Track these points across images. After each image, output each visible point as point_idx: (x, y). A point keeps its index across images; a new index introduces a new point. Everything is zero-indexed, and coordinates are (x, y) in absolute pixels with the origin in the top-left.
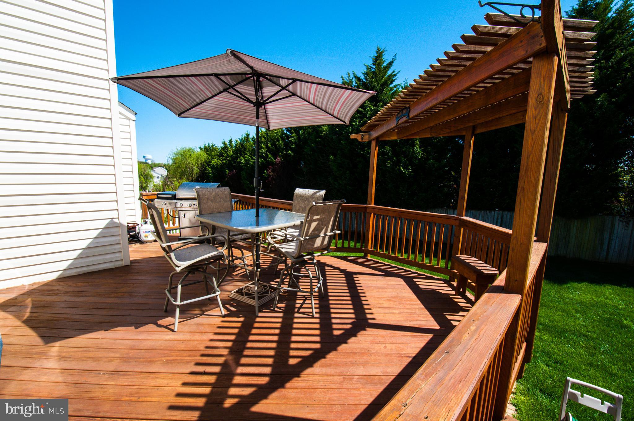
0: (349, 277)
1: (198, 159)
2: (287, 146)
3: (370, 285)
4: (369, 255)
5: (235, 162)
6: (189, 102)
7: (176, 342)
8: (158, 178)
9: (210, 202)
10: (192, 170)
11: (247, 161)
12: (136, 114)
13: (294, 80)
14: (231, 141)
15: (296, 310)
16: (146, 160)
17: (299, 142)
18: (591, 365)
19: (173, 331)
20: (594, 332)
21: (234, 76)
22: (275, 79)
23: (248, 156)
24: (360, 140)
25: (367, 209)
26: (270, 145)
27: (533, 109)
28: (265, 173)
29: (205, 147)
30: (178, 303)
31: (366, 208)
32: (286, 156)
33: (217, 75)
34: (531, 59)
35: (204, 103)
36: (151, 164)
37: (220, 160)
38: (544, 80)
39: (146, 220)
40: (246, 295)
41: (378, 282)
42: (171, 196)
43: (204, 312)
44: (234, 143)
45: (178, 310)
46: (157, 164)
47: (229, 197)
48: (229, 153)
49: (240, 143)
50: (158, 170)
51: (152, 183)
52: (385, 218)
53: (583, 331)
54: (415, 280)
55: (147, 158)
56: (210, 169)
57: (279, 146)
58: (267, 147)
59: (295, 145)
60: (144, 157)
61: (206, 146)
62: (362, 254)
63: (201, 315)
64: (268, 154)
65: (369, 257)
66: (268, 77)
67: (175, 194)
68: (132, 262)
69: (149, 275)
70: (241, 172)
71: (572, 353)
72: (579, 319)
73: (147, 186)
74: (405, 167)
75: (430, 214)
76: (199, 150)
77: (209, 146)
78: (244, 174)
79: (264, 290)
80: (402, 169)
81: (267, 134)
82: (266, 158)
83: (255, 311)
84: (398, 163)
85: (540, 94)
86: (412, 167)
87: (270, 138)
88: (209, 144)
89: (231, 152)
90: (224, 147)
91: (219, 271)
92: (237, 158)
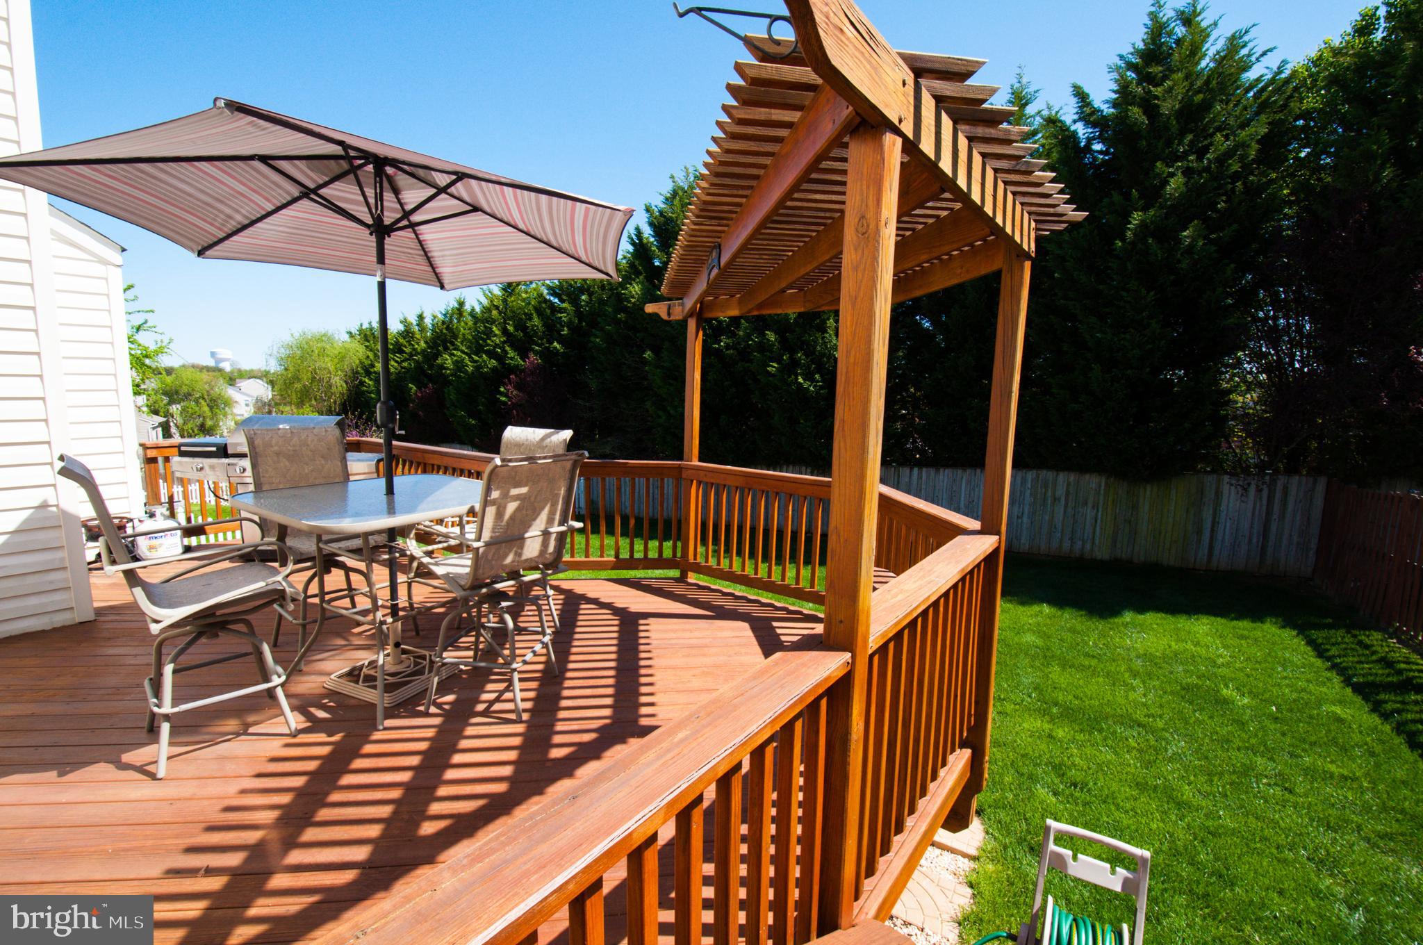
0: (629, 623)
1: (342, 358)
2: (552, 328)
3: (673, 642)
4: (690, 574)
5: (431, 367)
6: (215, 220)
7: (153, 804)
8: (247, 405)
9: (284, 462)
10: (331, 386)
11: (459, 365)
12: (124, 250)
13: (461, 176)
14: (421, 317)
15: (480, 707)
16: (218, 361)
17: (580, 321)
18: (1142, 786)
19: (153, 776)
20: (1161, 717)
21: (316, 162)
22: (421, 172)
23: (463, 352)
24: (664, 316)
25: (683, 471)
26: (510, 328)
27: (853, 252)
28: (501, 394)
29: (361, 331)
30: (167, 709)
31: (680, 468)
32: (547, 354)
33: (264, 159)
34: (846, 139)
35: (258, 225)
36: (232, 372)
37: (396, 362)
38: (868, 187)
39: (153, 509)
40: (364, 681)
41: (697, 634)
42: (214, 449)
43: (248, 725)
44: (428, 321)
45: (165, 728)
46: (246, 371)
47: (337, 449)
48: (418, 344)
49: (443, 323)
50: (245, 384)
51: (230, 417)
52: (721, 490)
53: (1139, 715)
54: (775, 624)
55: (219, 356)
56: (371, 383)
57: (533, 330)
58: (505, 332)
59: (569, 329)
60: (213, 354)
61: (364, 327)
62: (675, 573)
63: (238, 734)
64: (507, 348)
65: (693, 578)
66: (406, 167)
67: (226, 445)
68: (99, 612)
69: (136, 644)
70: (446, 391)
71: (1109, 762)
72: (1134, 689)
73: (216, 426)
74: (809, 377)
75: (806, 479)
76: (347, 337)
77: (371, 329)
78: (451, 394)
79: (415, 666)
80: (801, 380)
81: (505, 301)
82: (501, 358)
83: (375, 719)
84: (793, 366)
85: (863, 217)
86: (821, 376)
87: (511, 311)
88: (370, 323)
89: (423, 344)
90: (406, 331)
91: (304, 626)
92: (438, 354)
